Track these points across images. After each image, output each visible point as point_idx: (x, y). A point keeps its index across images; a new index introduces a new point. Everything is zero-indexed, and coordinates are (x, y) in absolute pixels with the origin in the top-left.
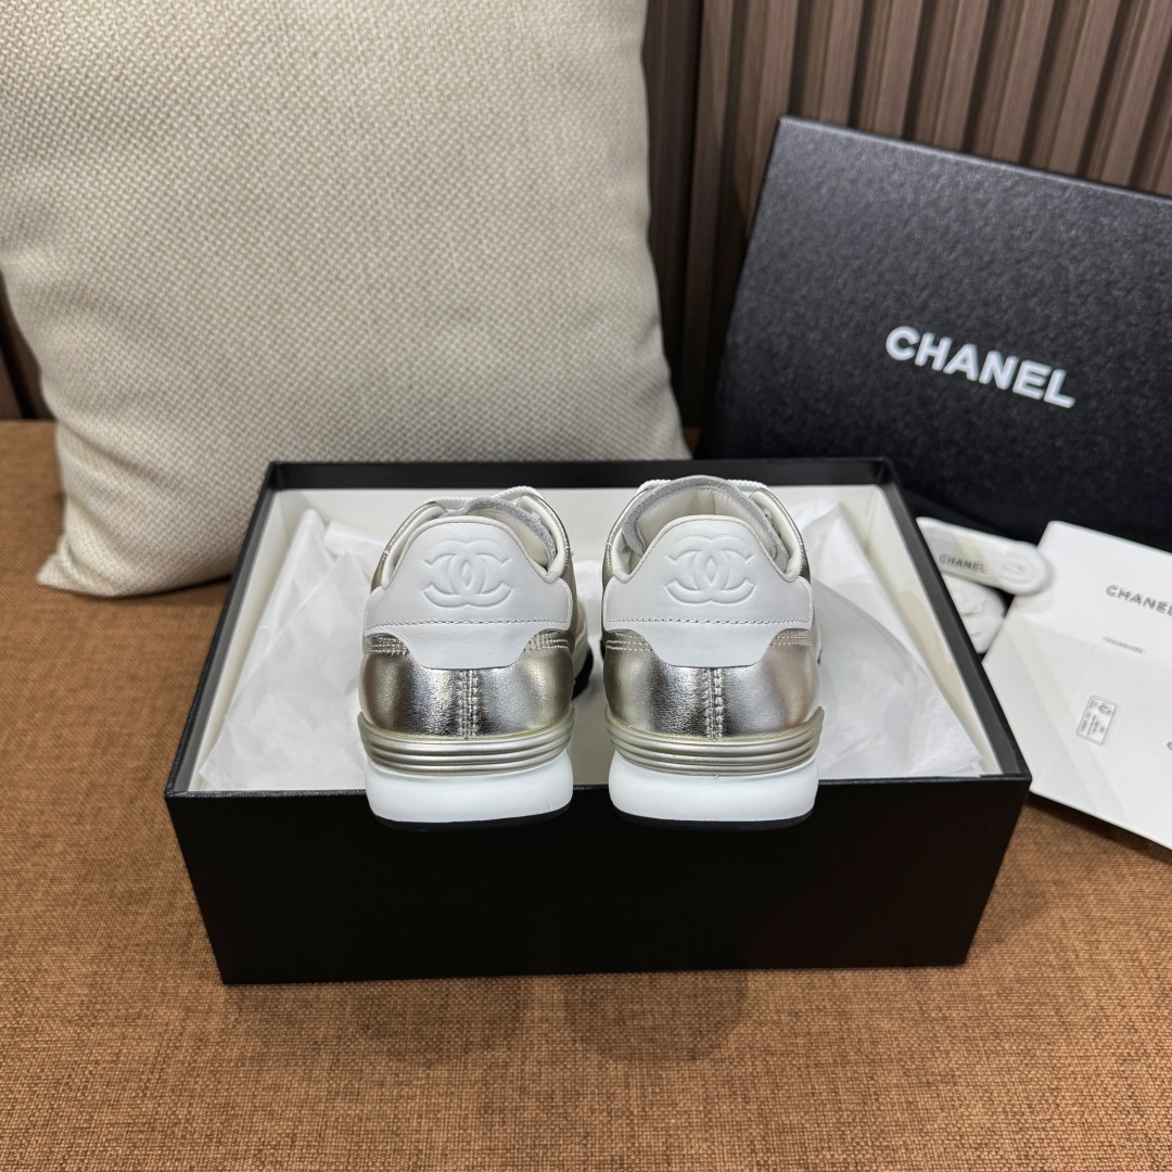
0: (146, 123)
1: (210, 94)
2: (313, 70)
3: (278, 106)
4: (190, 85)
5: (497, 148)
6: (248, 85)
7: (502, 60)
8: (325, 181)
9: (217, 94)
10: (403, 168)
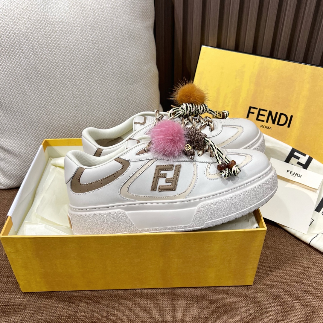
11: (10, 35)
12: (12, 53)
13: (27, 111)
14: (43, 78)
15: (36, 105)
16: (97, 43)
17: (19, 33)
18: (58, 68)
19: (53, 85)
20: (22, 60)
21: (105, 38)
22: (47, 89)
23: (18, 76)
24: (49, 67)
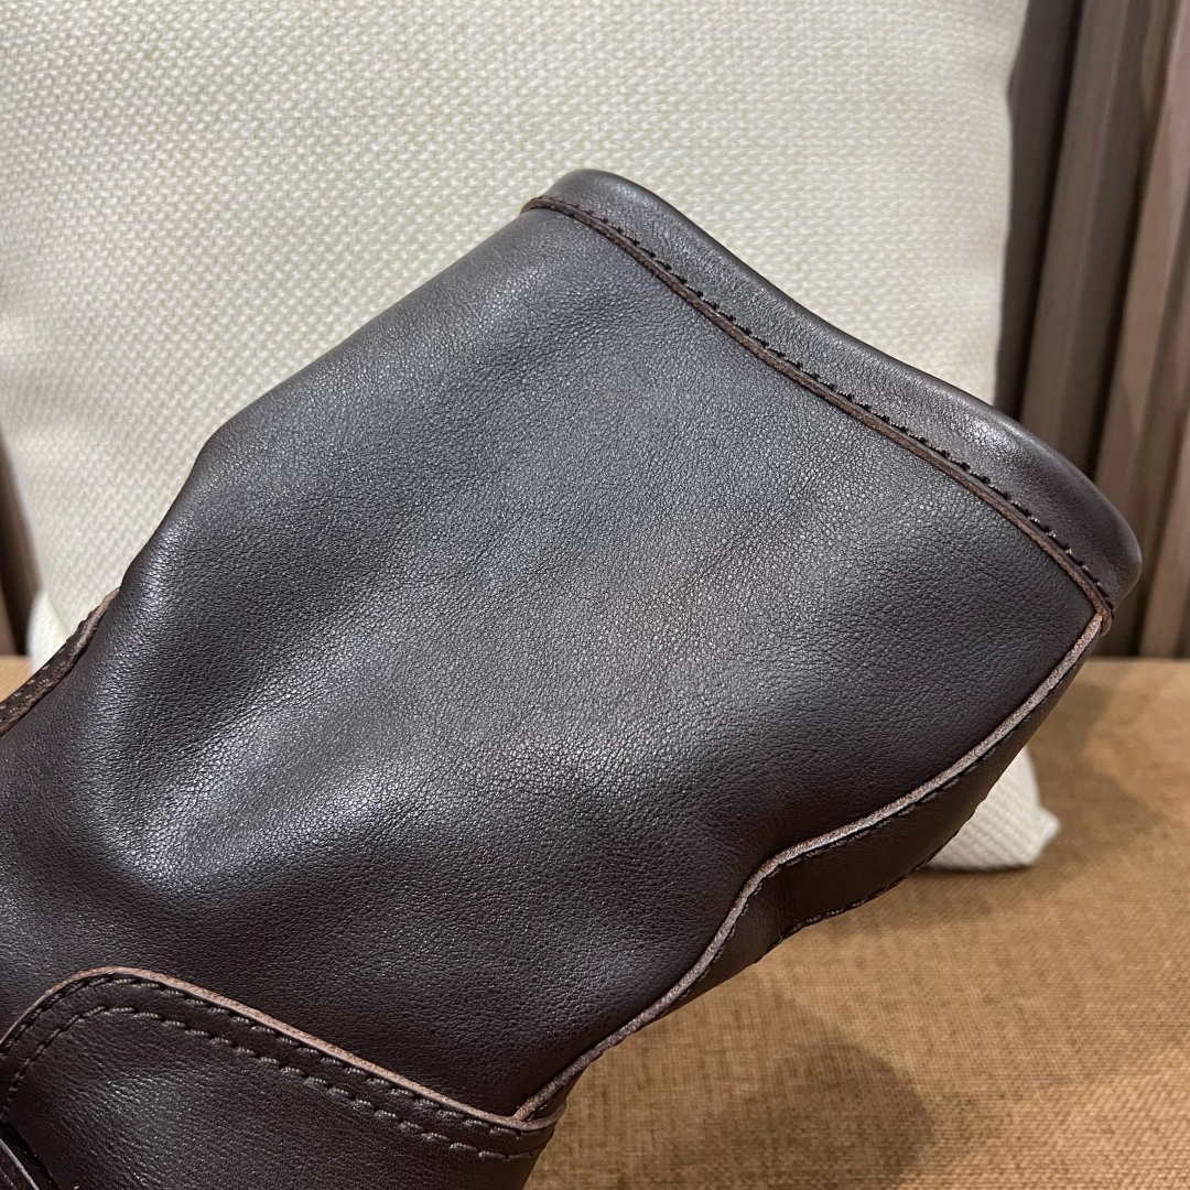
0: (184, 127)
1: (285, 87)
2: (455, 52)
3: (391, 111)
4: (255, 71)
6: (349, 75)
9: (296, 86)
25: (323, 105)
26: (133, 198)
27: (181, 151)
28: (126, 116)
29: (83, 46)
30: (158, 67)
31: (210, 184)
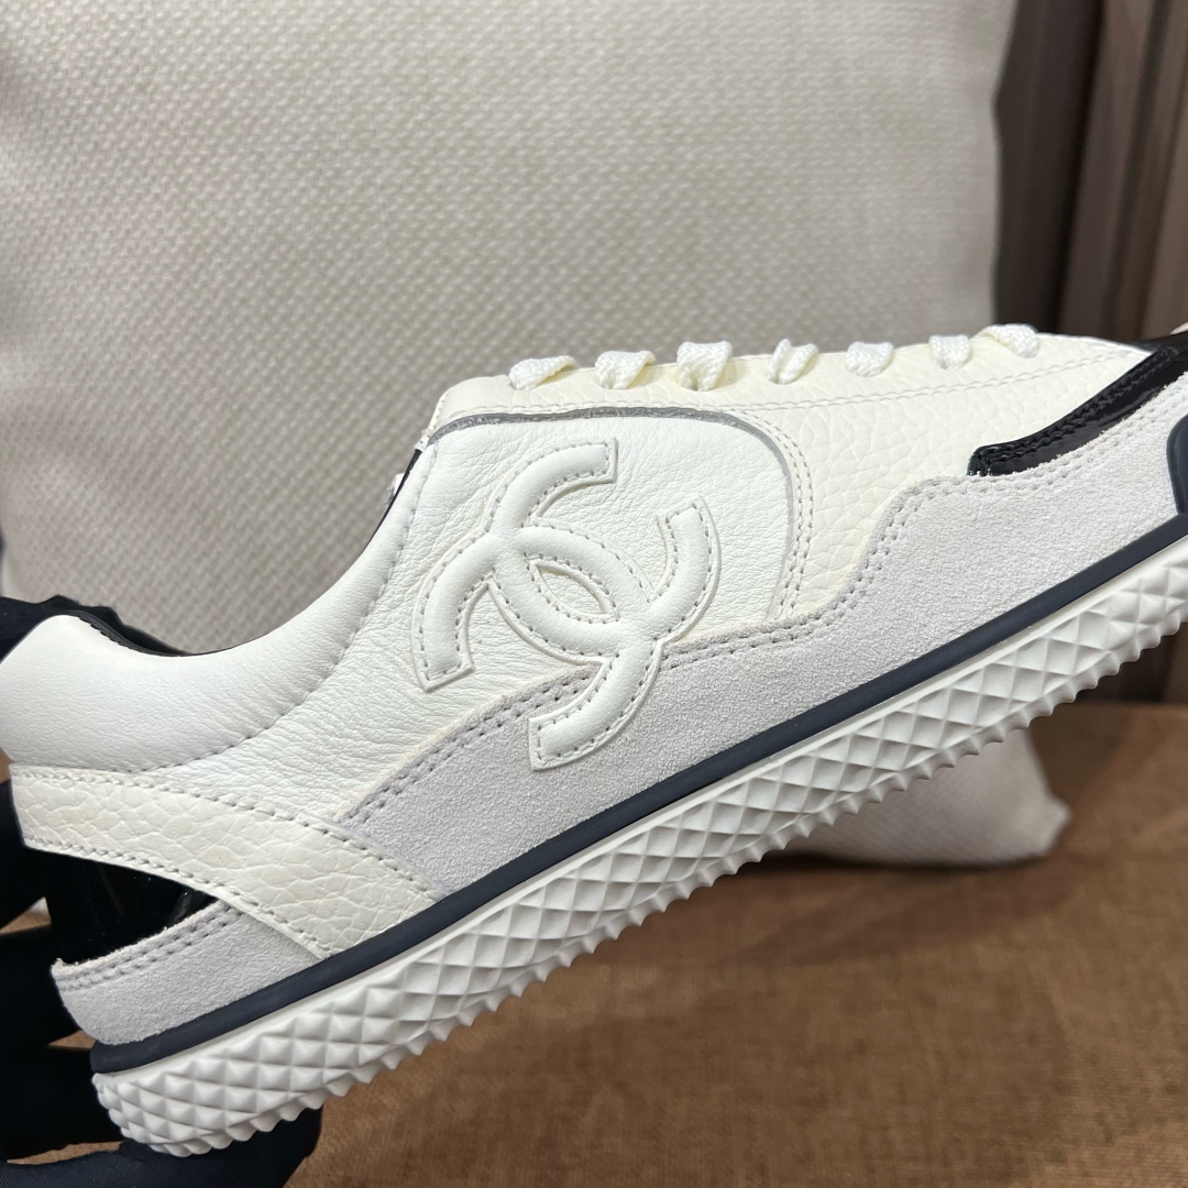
0: (179, 161)
1: (284, 120)
2: (457, 86)
3: (394, 144)
4: (253, 105)
5: (754, 228)
6: (349, 108)
7: (776, 83)
8: (458, 270)
9: (296, 119)
10: (591, 252)
11: (206, 71)
12: (199, 172)
13: (236, 509)
14: (351, 326)
15: (292, 473)
16: (690, 140)
17: (259, 61)
18: (447, 271)
19: (403, 368)
20: (249, 212)
21: (744, 119)
22: (368, 387)
23: (216, 304)
24: (399, 262)
25: (324, 137)
26: (128, 232)
27: (178, 185)
28: (119, 150)
29: (72, 79)
30: (152, 101)
31: (208, 218)
